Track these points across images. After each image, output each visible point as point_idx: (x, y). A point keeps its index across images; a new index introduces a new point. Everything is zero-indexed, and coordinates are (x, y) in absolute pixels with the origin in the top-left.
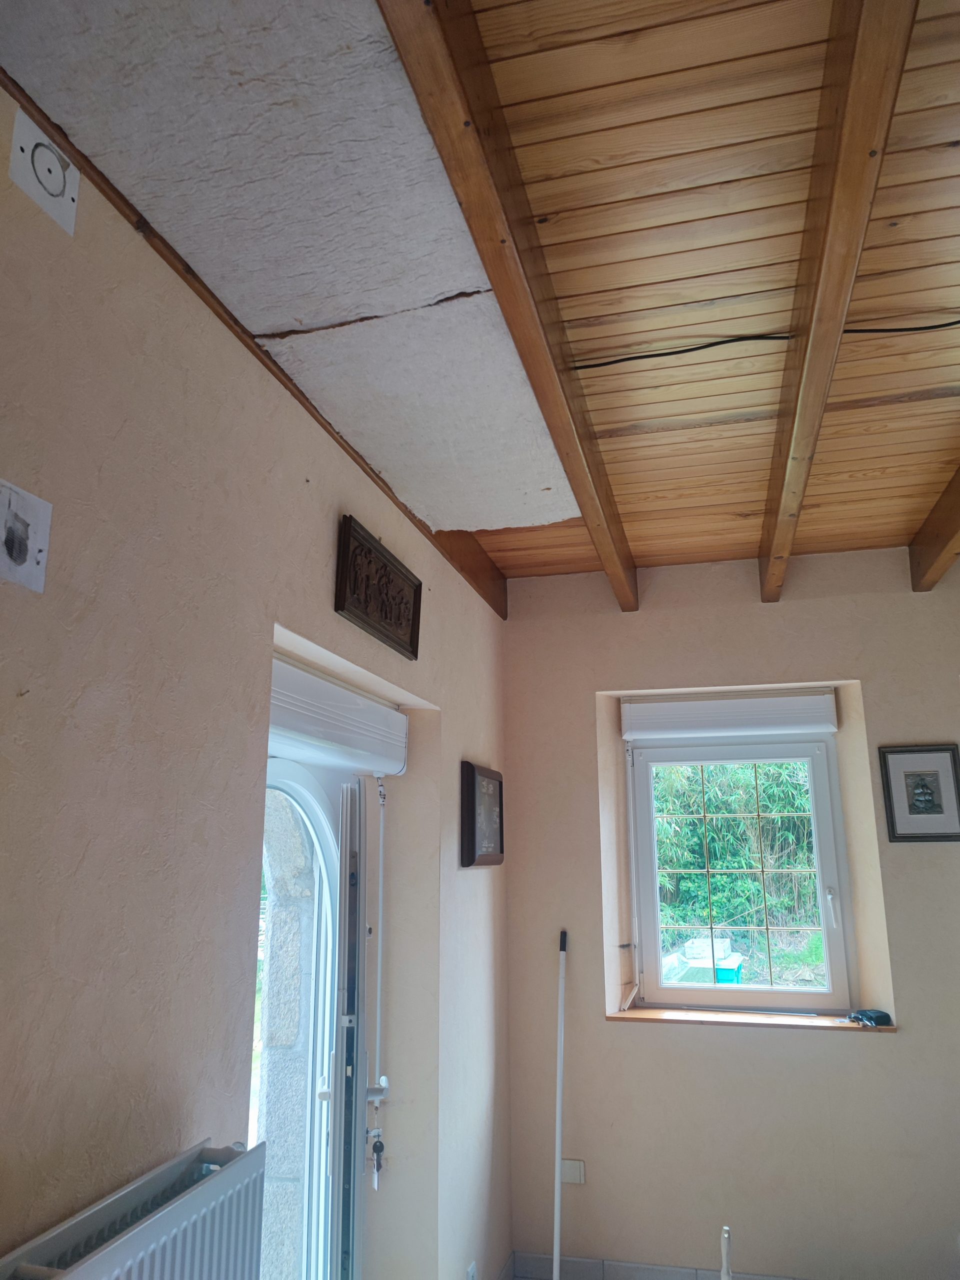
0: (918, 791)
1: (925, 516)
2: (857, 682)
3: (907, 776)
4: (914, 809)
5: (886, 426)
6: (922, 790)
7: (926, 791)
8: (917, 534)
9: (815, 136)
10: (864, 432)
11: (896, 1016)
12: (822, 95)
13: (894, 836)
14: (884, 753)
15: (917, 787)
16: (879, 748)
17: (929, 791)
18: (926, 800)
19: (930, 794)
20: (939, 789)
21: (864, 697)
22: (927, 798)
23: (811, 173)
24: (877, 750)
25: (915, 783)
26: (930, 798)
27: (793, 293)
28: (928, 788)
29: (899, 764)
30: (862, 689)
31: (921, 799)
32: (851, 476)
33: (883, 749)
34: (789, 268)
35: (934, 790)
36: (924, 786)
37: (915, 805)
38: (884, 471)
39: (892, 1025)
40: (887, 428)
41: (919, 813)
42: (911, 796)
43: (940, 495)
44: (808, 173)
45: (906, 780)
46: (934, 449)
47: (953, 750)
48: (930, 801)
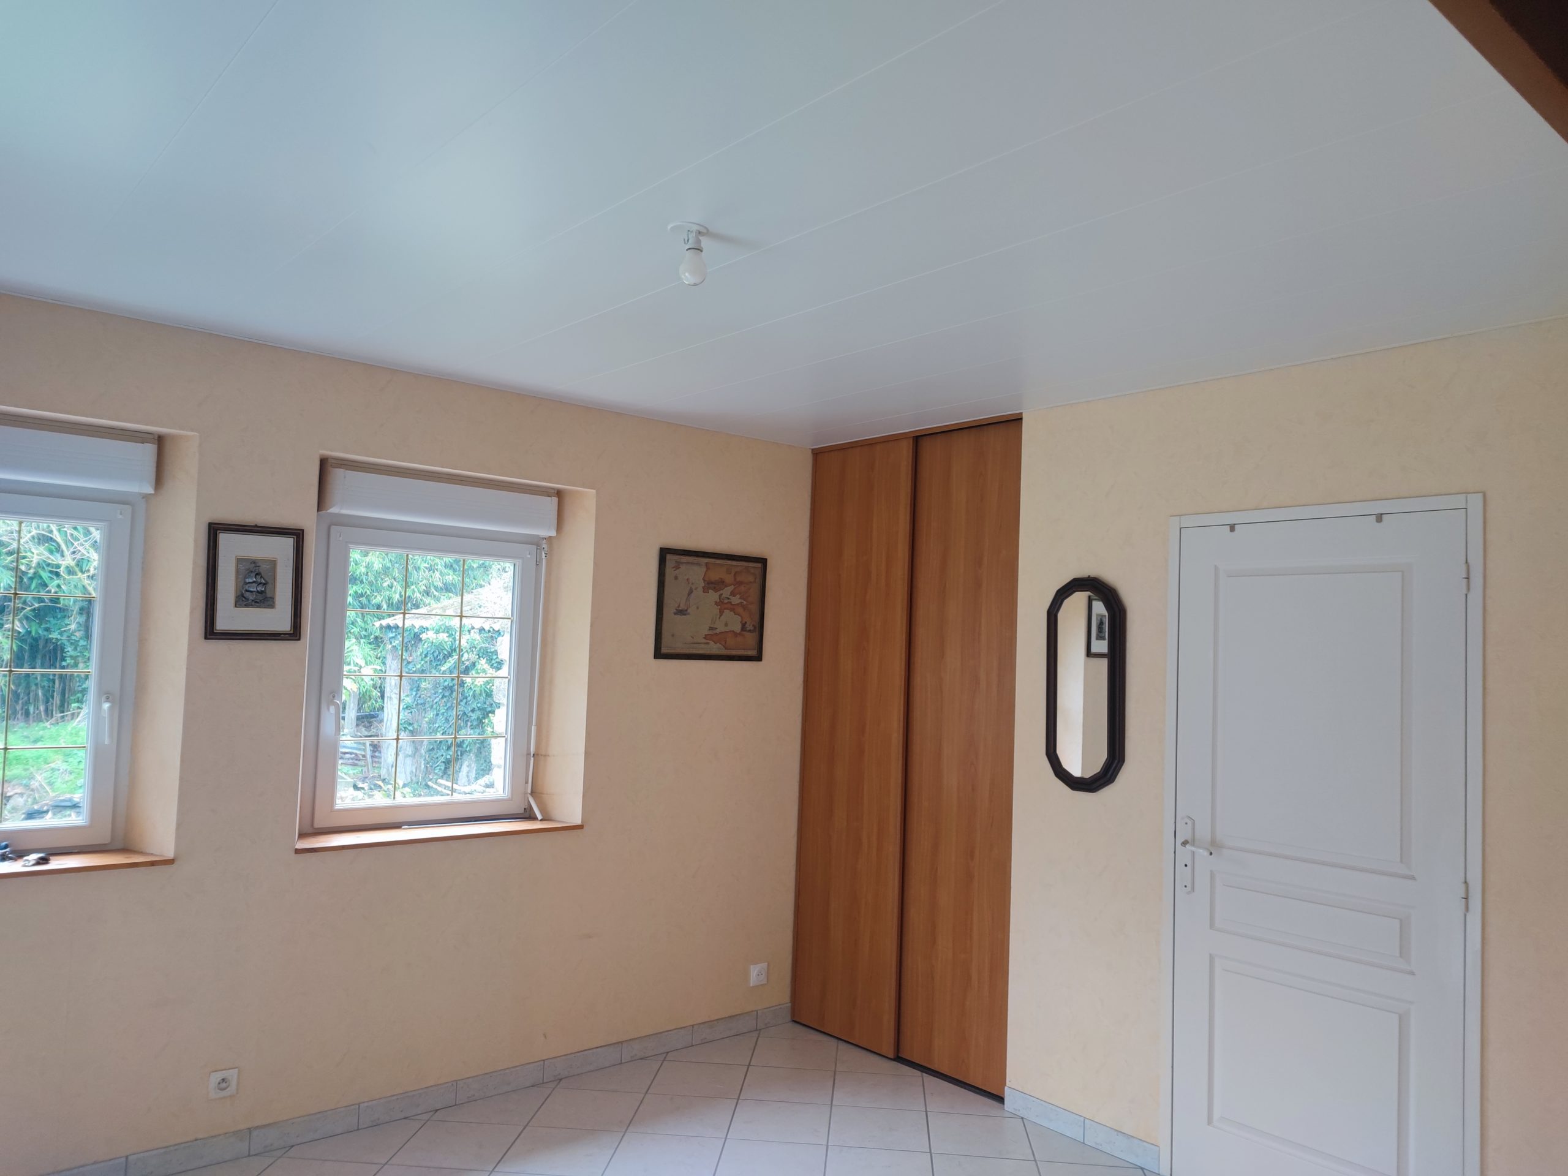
2: (194, 436)
13: (211, 632)
14: (214, 530)
16: (210, 524)
21: (201, 456)
24: (207, 525)
29: (231, 547)
30: (202, 445)
33: (215, 526)
47: (298, 535)
48: (261, 592)
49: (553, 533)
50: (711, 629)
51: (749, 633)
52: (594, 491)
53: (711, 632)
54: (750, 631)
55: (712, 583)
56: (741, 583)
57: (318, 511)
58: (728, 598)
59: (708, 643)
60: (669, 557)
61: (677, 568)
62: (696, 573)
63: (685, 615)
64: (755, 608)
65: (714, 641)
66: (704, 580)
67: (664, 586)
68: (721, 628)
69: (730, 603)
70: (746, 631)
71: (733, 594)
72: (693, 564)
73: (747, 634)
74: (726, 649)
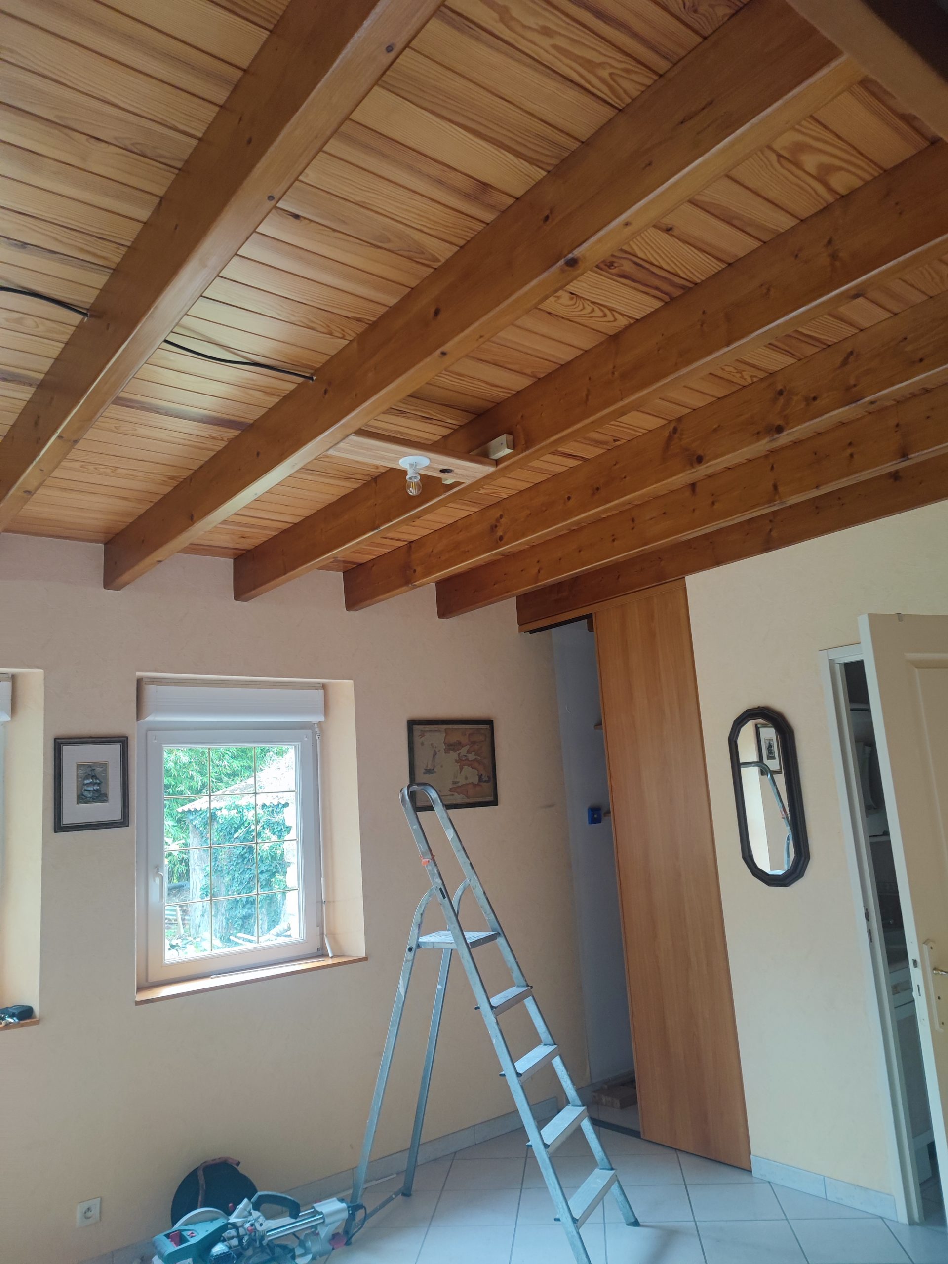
0: (87, 781)
1: (131, 520)
2: (40, 672)
3: (79, 766)
4: (82, 799)
5: (136, 430)
6: (91, 780)
7: (95, 781)
8: (117, 534)
9: (195, 144)
10: (115, 430)
11: (40, 1008)
12: (218, 113)
13: (59, 826)
14: (58, 744)
15: (87, 778)
16: (55, 739)
17: (98, 781)
18: (94, 790)
19: (99, 784)
20: (106, 778)
21: (46, 687)
22: (96, 787)
23: (177, 175)
24: (53, 740)
25: (86, 773)
26: (98, 788)
27: (110, 274)
28: (97, 778)
29: (73, 755)
30: (45, 679)
31: (90, 789)
32: (82, 466)
33: (59, 740)
34: (116, 250)
35: (102, 780)
36: (93, 777)
37: (83, 795)
38: (115, 470)
39: (35, 1017)
40: (135, 432)
41: (86, 803)
42: (81, 786)
43: (152, 504)
44: (174, 173)
45: (77, 771)
46: (165, 463)
47: (123, 741)
48: (97, 791)
49: (322, 719)
50: (454, 783)
51: (485, 783)
52: (352, 682)
53: (454, 786)
54: (485, 781)
55: (451, 745)
56: (474, 743)
57: (138, 720)
58: (466, 756)
59: (453, 795)
60: (416, 727)
61: (422, 735)
62: (436, 738)
63: (432, 773)
64: (488, 762)
65: (457, 793)
66: (445, 744)
67: (413, 752)
68: (462, 781)
69: (468, 760)
70: (483, 781)
71: (469, 752)
72: (435, 731)
73: (484, 784)
74: (468, 798)
